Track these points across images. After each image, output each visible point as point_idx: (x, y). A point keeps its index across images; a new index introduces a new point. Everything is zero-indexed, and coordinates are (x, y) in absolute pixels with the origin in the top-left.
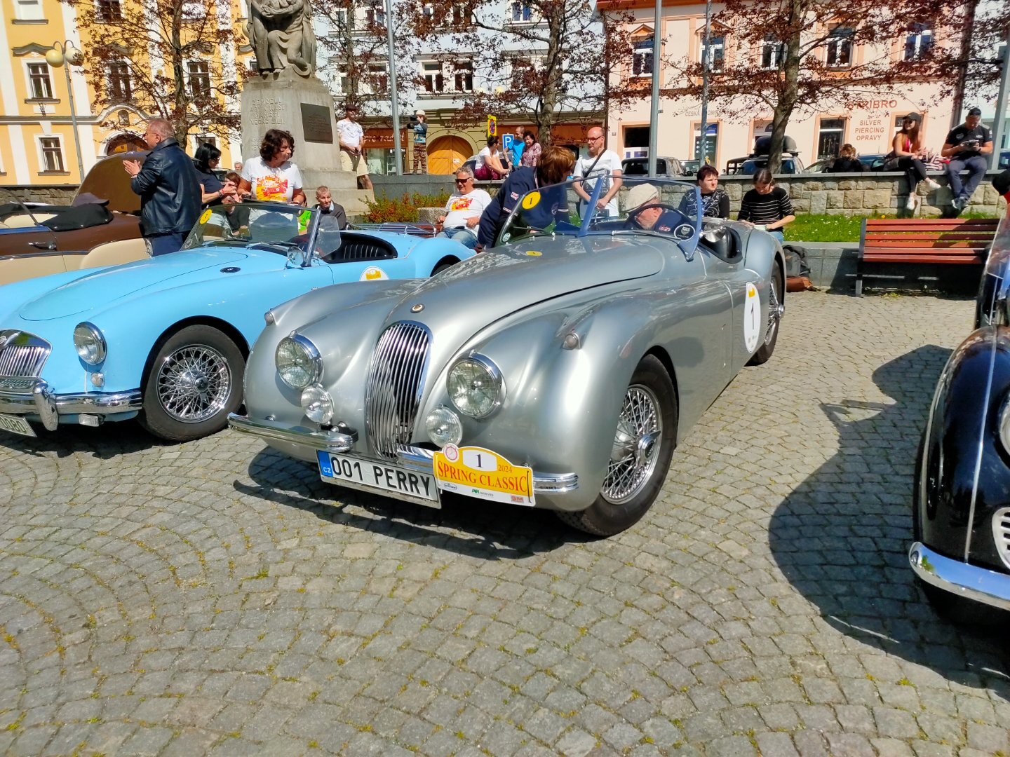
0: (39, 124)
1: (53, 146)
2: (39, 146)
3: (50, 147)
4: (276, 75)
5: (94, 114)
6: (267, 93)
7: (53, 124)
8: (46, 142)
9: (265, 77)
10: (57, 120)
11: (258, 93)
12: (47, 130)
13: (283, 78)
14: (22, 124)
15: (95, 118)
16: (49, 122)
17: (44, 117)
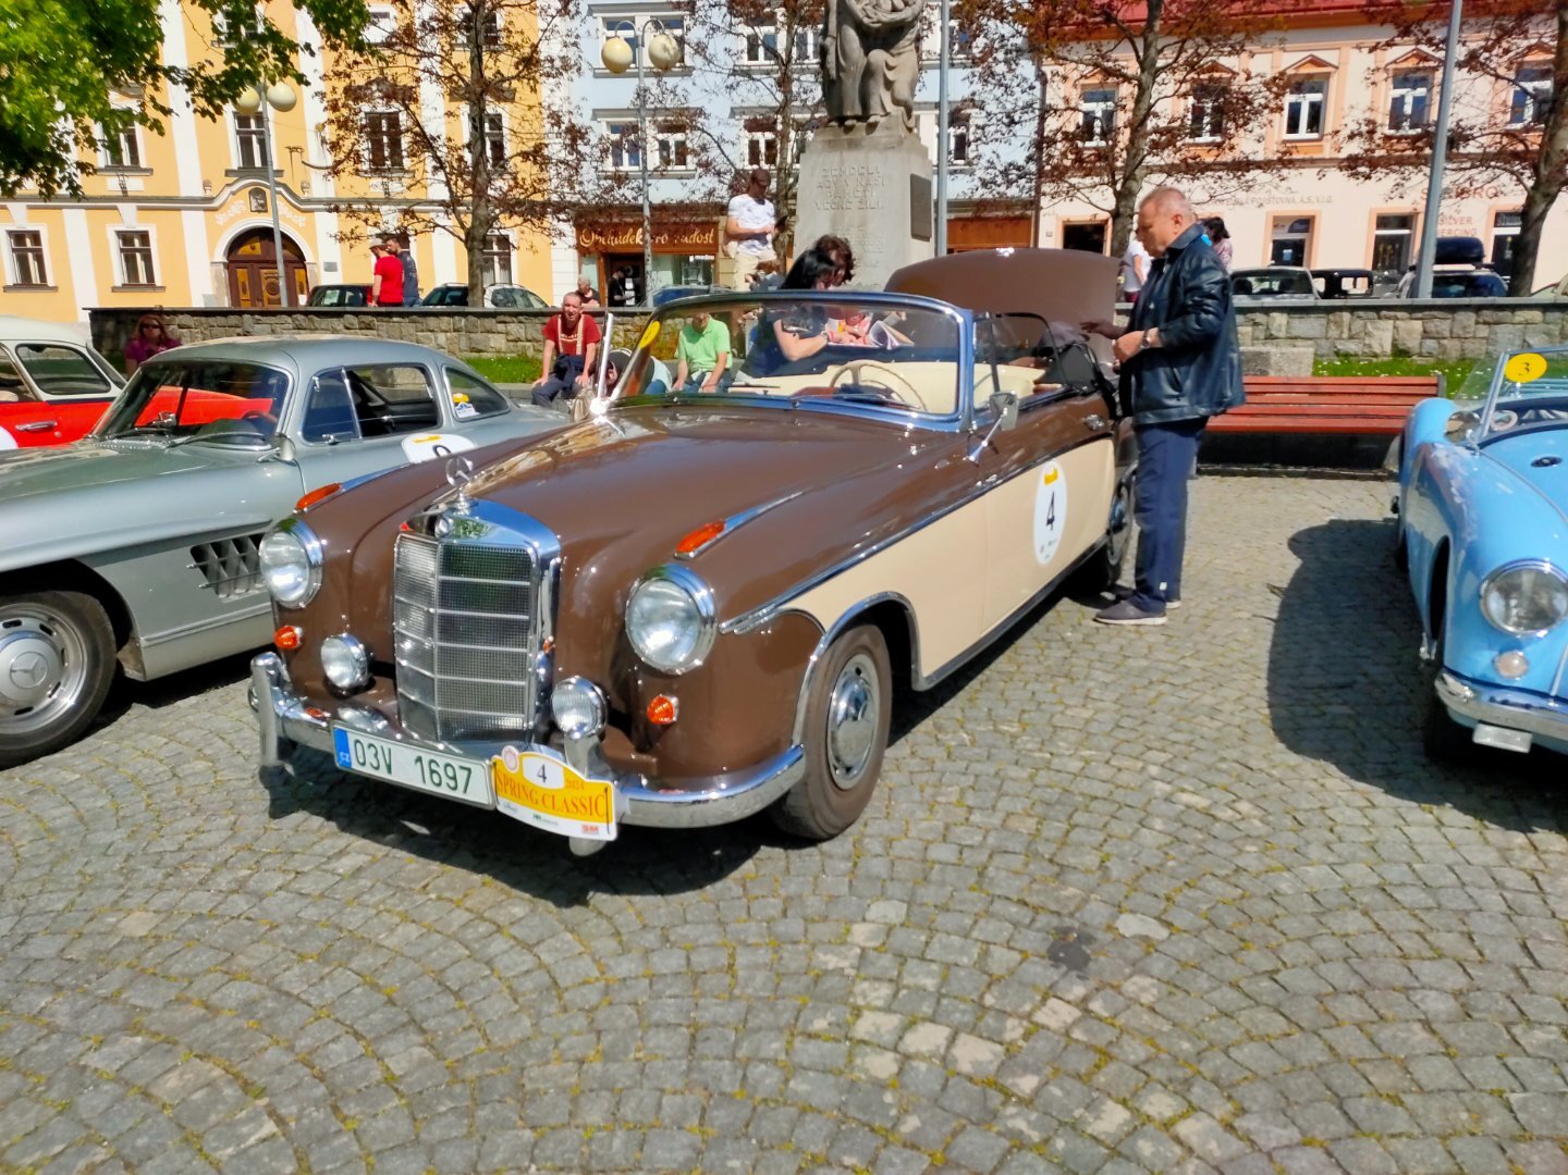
0: (115, 208)
1: (137, 243)
2: (115, 244)
3: (134, 246)
4: (872, 127)
5: (209, 194)
6: (853, 159)
7: (140, 209)
8: (126, 237)
9: (849, 129)
10: (146, 203)
11: (834, 157)
12: (130, 218)
13: (885, 133)
14: (87, 208)
15: (211, 200)
16: (134, 205)
17: (125, 197)
